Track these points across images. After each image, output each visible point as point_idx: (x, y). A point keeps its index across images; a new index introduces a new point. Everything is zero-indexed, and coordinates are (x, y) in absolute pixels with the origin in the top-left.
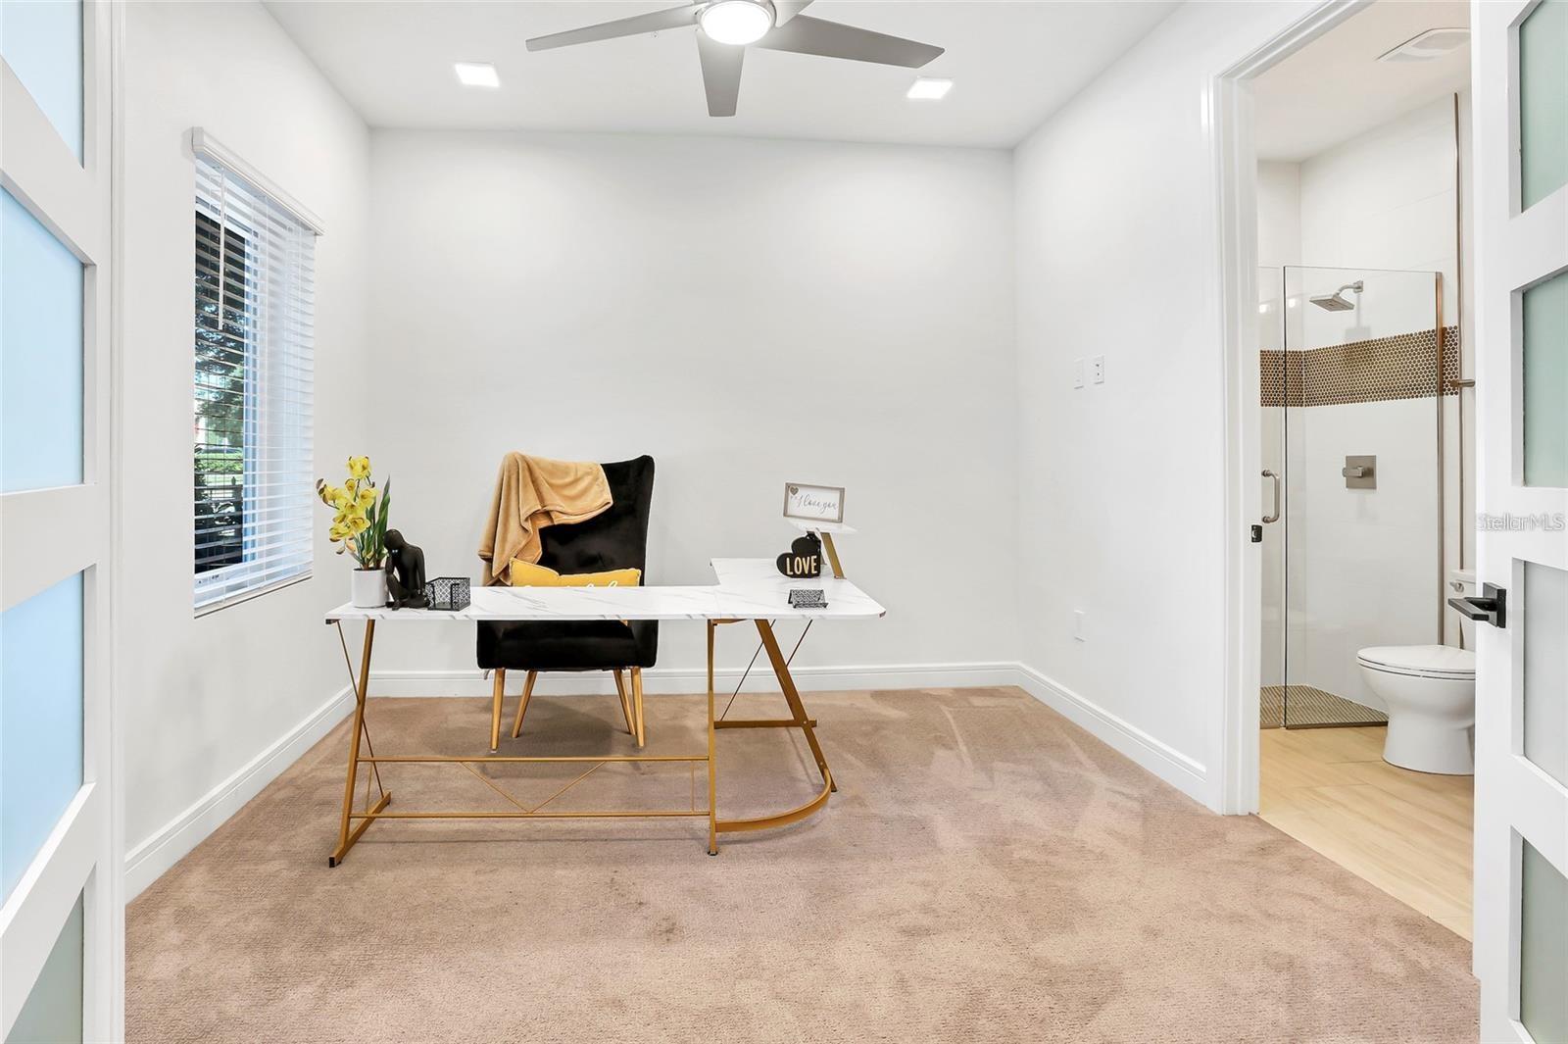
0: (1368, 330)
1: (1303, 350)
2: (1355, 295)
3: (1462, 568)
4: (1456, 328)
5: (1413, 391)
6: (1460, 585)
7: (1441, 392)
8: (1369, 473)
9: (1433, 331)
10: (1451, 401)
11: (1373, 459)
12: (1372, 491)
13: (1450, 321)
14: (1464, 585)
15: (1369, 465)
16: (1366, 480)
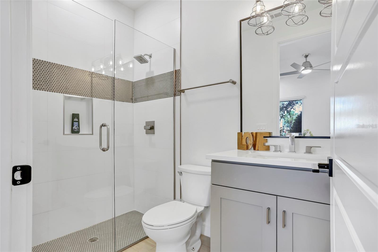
0: (153, 72)
1: (133, 81)
2: (149, 59)
3: (181, 165)
4: (179, 70)
5: (166, 95)
6: (181, 172)
7: (175, 95)
8: (152, 128)
9: (172, 71)
10: (177, 98)
11: (154, 122)
12: (153, 135)
13: (178, 68)
14: (182, 172)
15: (152, 125)
16: (152, 130)
